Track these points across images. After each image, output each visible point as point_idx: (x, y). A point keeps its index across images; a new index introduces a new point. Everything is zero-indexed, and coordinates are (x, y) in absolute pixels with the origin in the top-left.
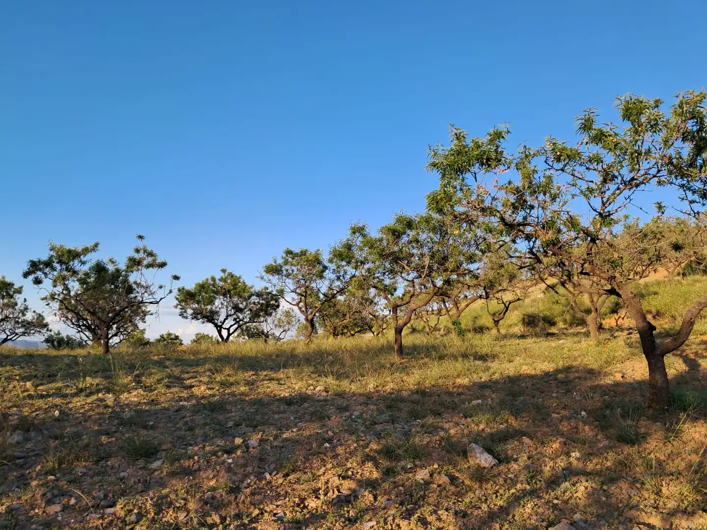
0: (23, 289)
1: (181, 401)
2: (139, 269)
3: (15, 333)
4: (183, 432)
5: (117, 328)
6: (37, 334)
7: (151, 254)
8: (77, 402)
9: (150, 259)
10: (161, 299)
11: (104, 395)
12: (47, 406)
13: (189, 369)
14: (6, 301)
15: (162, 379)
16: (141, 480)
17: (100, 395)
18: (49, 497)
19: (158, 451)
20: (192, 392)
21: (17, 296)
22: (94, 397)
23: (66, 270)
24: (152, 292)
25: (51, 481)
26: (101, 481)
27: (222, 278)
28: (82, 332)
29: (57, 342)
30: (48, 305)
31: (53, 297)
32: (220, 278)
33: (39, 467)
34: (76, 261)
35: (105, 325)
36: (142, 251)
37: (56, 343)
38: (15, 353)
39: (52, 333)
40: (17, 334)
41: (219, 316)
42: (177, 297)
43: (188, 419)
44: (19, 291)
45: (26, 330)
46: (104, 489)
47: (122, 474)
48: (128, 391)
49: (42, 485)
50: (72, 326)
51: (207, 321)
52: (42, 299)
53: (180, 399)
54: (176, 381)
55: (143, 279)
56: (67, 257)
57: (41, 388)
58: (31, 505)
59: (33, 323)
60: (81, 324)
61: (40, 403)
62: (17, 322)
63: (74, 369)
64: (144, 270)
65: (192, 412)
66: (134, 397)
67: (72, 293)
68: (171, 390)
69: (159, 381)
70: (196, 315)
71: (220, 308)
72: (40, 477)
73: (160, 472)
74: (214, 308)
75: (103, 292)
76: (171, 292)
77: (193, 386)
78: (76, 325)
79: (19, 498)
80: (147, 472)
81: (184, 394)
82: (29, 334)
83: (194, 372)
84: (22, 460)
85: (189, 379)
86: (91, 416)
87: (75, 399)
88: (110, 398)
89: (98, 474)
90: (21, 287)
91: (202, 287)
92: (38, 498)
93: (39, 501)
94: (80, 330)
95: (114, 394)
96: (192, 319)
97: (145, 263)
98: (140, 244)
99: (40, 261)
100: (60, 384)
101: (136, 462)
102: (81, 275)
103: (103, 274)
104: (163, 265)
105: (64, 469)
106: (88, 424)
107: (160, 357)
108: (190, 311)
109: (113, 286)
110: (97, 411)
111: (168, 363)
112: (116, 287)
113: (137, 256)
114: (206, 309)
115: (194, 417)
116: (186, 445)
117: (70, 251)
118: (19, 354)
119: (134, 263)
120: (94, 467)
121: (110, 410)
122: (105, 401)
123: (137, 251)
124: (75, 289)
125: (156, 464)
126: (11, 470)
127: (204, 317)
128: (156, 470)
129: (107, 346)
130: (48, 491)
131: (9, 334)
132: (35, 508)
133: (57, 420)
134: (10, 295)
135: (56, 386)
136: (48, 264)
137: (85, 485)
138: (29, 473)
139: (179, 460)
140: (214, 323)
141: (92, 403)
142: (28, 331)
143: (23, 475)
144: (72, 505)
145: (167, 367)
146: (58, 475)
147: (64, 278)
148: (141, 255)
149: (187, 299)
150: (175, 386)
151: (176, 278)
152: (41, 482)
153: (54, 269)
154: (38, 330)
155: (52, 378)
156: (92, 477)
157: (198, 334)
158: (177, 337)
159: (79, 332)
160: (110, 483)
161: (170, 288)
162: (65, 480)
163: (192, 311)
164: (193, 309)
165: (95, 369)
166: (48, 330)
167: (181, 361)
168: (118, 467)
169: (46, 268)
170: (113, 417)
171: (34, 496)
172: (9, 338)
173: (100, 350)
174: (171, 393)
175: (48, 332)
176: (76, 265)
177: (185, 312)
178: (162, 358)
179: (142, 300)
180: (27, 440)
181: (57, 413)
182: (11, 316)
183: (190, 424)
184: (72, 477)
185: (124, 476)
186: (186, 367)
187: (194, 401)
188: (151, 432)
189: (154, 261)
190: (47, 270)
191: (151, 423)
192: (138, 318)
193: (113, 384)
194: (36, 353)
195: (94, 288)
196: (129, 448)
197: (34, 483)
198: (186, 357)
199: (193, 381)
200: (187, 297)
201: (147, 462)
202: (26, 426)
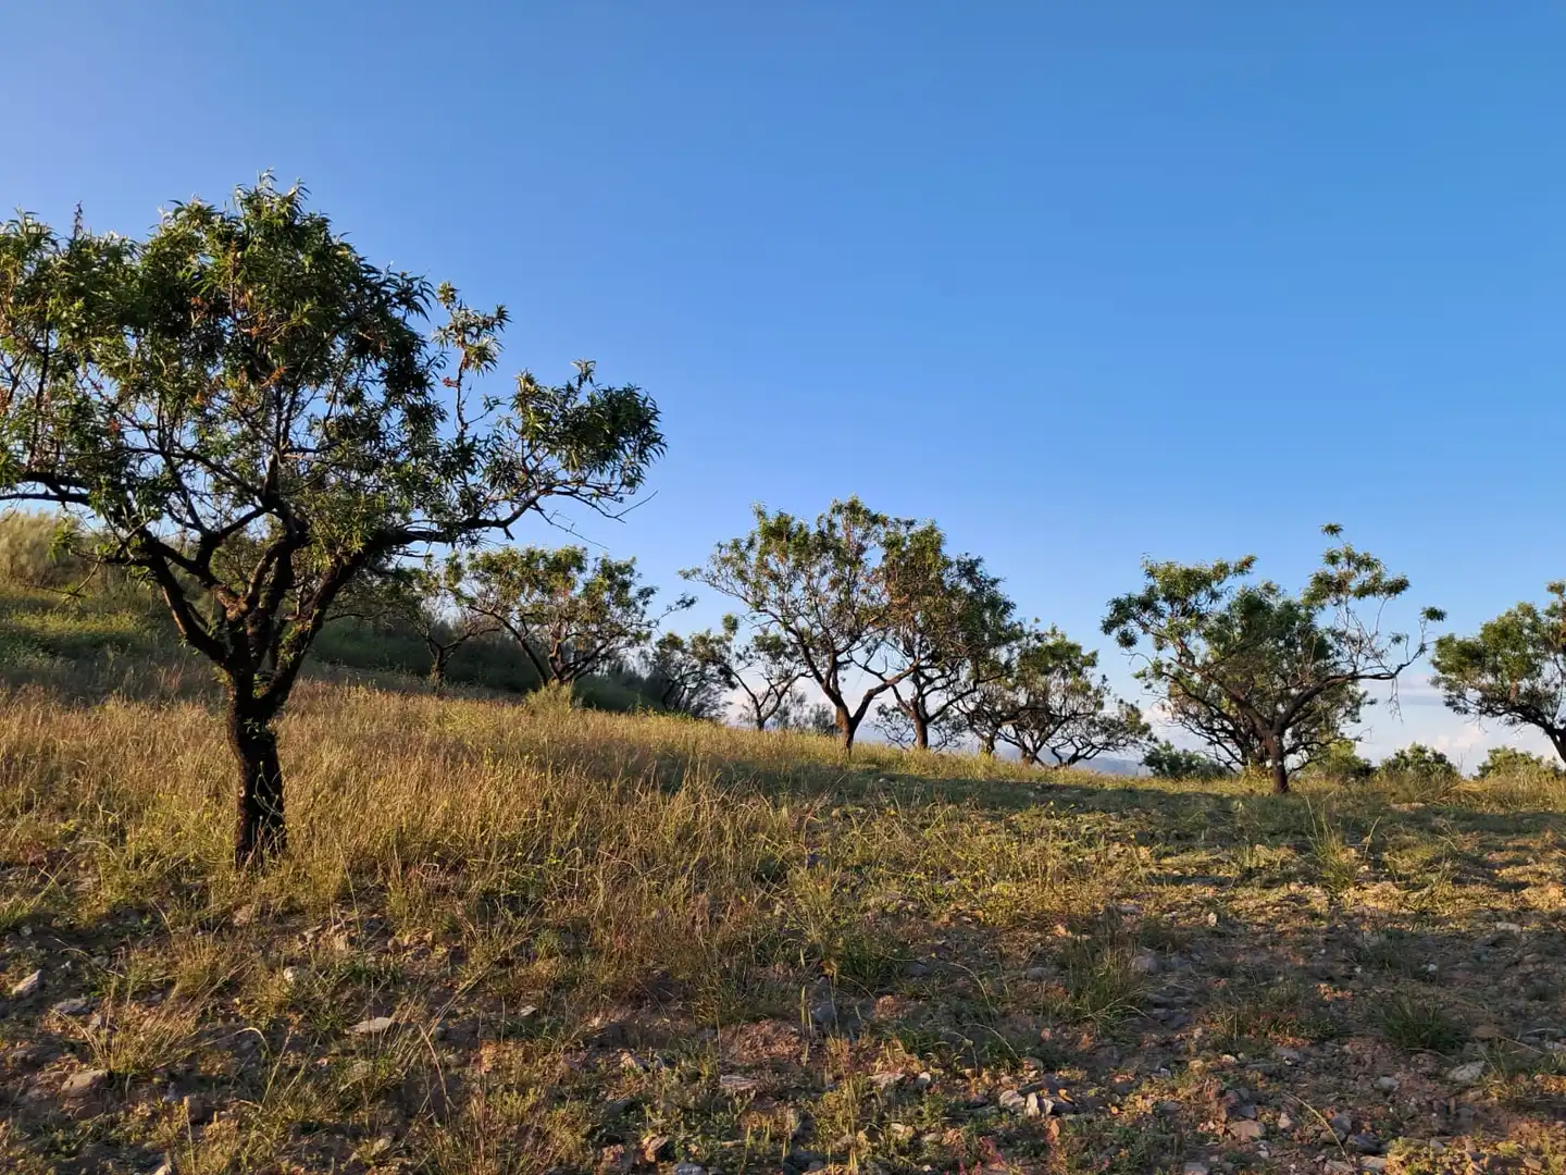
0: (1099, 657)
1: (1500, 920)
2: (1339, 602)
3: (1090, 744)
4: (1522, 1003)
5: (1294, 735)
6: (1129, 747)
7: (1366, 563)
8: (1249, 899)
9: (1365, 576)
10: (1400, 668)
11: (1301, 887)
12: (1190, 902)
13: (1501, 840)
14: (1070, 681)
15: (1438, 860)
16: (1435, 1103)
17: (1293, 887)
18: (1233, 1101)
19: (1463, 1042)
20: (1524, 900)
21: (1088, 670)
22: (1282, 892)
23: (1182, 615)
24: (1378, 650)
25: (1230, 1066)
26: (1337, 1088)
27: (1555, 608)
28: (1219, 743)
29: (1168, 764)
30: (1148, 687)
31: (1158, 672)
32: (1548, 607)
33: (1198, 1032)
34: (1203, 594)
35: (1274, 731)
36: (1343, 559)
37: (1165, 767)
38: (1102, 786)
39: (1156, 746)
40: (1094, 747)
41: (1557, 706)
42: (1438, 660)
43: (1531, 968)
44: (1091, 661)
45: (1109, 737)
46: (1350, 1108)
47: (1386, 1081)
48: (1356, 884)
49: (1213, 1071)
50: (1197, 731)
51: (1523, 720)
52: (1137, 677)
53: (1496, 915)
54: (1473, 869)
55: (1352, 623)
56: (1184, 586)
57: (1168, 861)
58: (1199, 1111)
59: (1121, 724)
60: (1216, 726)
61: (1174, 894)
62: (1092, 723)
63: (1224, 826)
64: (1353, 602)
65: (1540, 952)
66: (1374, 898)
67: (1198, 662)
68: (1468, 890)
69: (1431, 864)
70: (1493, 703)
71: (1557, 686)
72: (1203, 1052)
73: (1480, 1093)
74: (1539, 685)
75: (1260, 655)
76: (1422, 649)
77: (1525, 885)
78: (1206, 728)
79: (1173, 1091)
80: (1447, 1087)
81: (1504, 903)
82: (1116, 746)
83: (1518, 848)
84: (1163, 1011)
85: (1507, 864)
86: (1285, 932)
87: (1243, 892)
88: (1317, 897)
89: (1328, 1068)
90: (1095, 654)
91: (1503, 633)
92: (1211, 1098)
93: (1214, 1106)
94: (1215, 739)
95: (1324, 887)
96: (1481, 712)
97: (1354, 584)
98: (1336, 544)
99: (1130, 599)
100: (1203, 857)
101: (1413, 1059)
102: (1212, 622)
103: (1259, 617)
104: (1398, 587)
105: (1249, 1042)
106: (1281, 951)
107: (1415, 805)
108: (1473, 695)
109: (1281, 643)
110: (1296, 923)
111: (1439, 822)
112: (1290, 644)
113: (1332, 571)
114: (1518, 687)
115: (1547, 966)
116: (1541, 1035)
117: (1188, 574)
118: (1109, 787)
119: (1328, 587)
120: (1314, 1051)
121: (1325, 925)
122: (1308, 902)
123: (1333, 559)
124: (1202, 653)
125: (1465, 1073)
126: (1146, 1027)
127: (1512, 708)
128: (1468, 1087)
129: (1283, 776)
130: (1228, 1088)
131: (1080, 746)
132: (1208, 1118)
133: (1214, 933)
134: (1075, 669)
135: (1197, 859)
136: (1147, 604)
137: (1303, 1090)
138: (1182, 1039)
139: (1529, 1073)
140: (1543, 724)
141: (1279, 903)
142: (1113, 740)
143: (1169, 1043)
144: (1284, 1130)
145: (1441, 833)
146: (1241, 1055)
147: (1182, 632)
148: (1342, 568)
149: (1465, 664)
150: (1476, 882)
151: (1434, 614)
152: (1209, 1065)
153: (1159, 614)
154: (1132, 738)
155: (1185, 840)
156: (1316, 1075)
157: (1496, 751)
158: (1440, 758)
159: (1212, 743)
160: (1364, 1097)
161: (1419, 643)
162: (1258, 1069)
163: (1478, 694)
164: (1480, 690)
165: (1270, 827)
166: (1150, 739)
167: (1470, 817)
168: (1370, 1062)
169: (1145, 611)
170: (1334, 941)
171: (1201, 1091)
172: (1080, 753)
173: (1268, 786)
174: (1467, 897)
175: (1151, 743)
176: (1201, 600)
177: (1461, 696)
178: (1418, 808)
179: (1355, 672)
180: (1165, 968)
181: (1212, 918)
182: (1081, 711)
183: (1539, 982)
184: (1273, 1066)
185: (1392, 1087)
186: (1492, 835)
187: (1534, 925)
188: (1434, 990)
189: (1376, 579)
190: (1146, 616)
191: (1432, 967)
192: (1342, 711)
193: (1318, 863)
194: (1140, 787)
195: (1243, 648)
196: (1391, 1021)
197: (1197, 1064)
198: (1484, 808)
199: (1519, 870)
200: (1462, 659)
201: (1442, 1063)
202: (1157, 939)
